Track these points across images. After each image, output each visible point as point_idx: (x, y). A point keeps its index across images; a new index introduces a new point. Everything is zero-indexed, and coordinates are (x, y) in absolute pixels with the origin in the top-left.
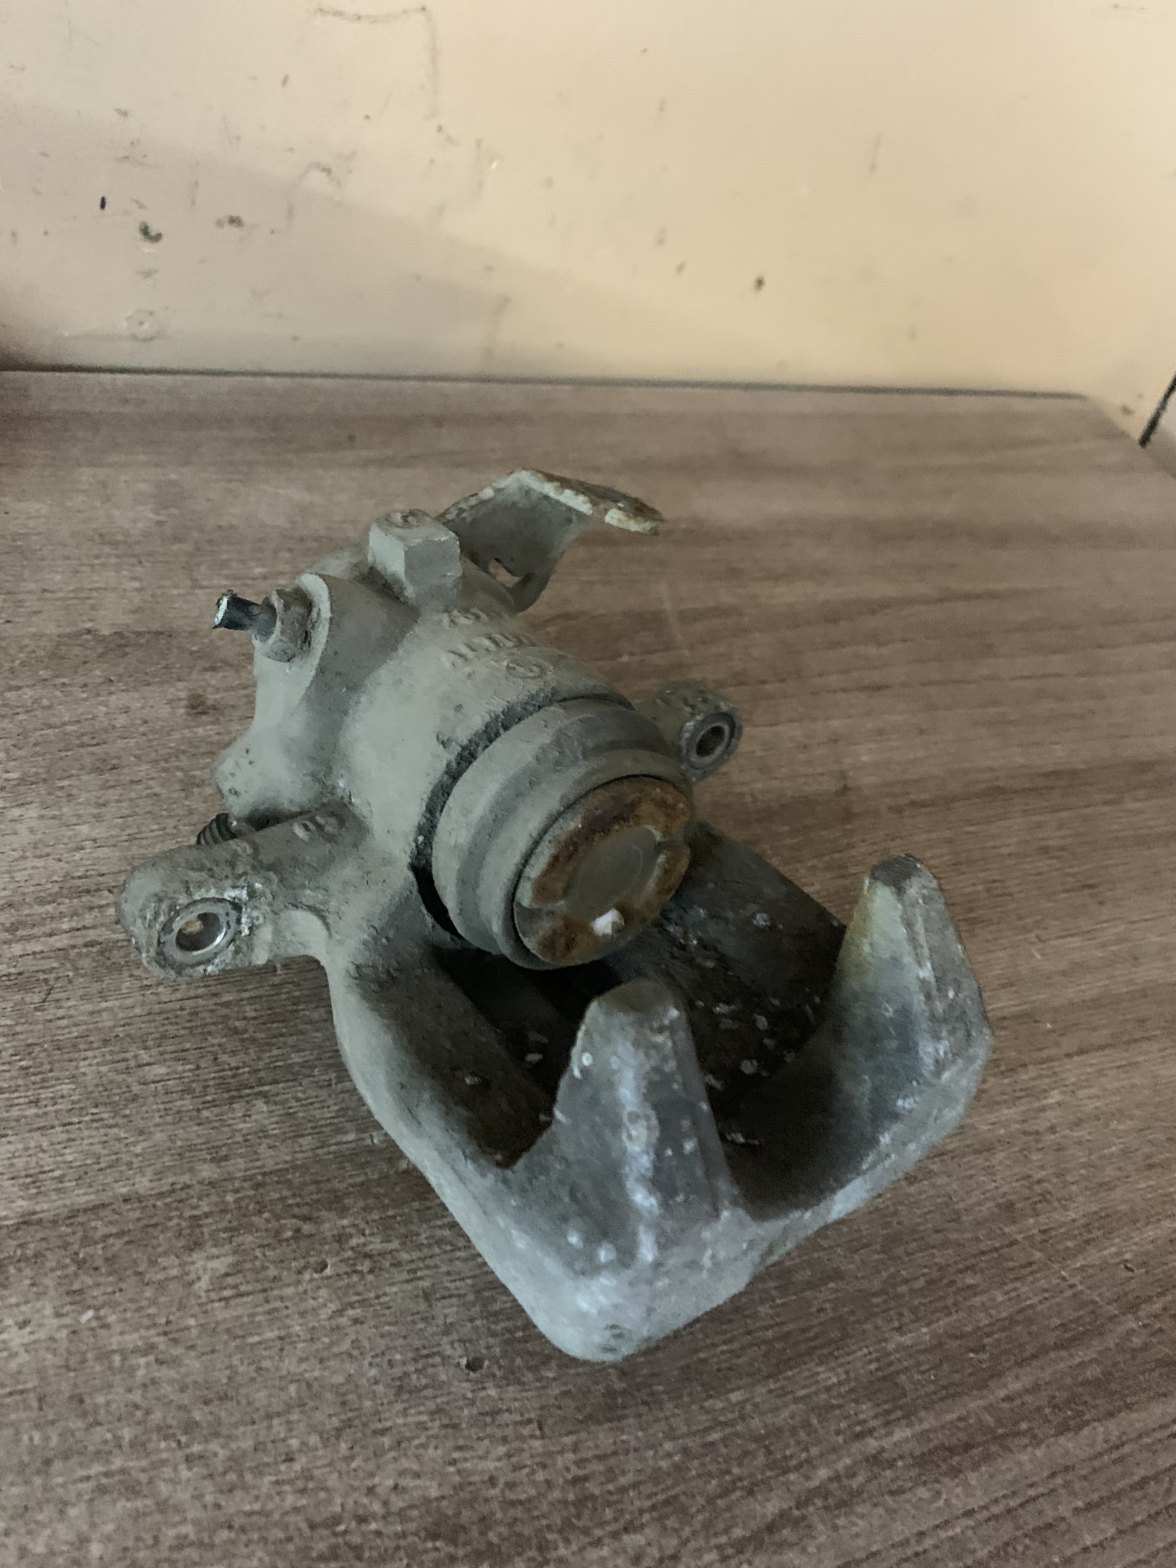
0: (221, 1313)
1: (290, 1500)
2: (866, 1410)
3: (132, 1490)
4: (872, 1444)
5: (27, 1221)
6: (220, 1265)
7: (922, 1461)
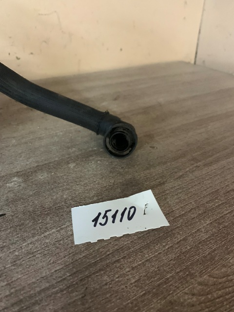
0: (76, 169)
1: (97, 186)
2: (192, 162)
3: (69, 189)
4: (195, 165)
5: (38, 166)
6: (74, 165)
7: (204, 165)
